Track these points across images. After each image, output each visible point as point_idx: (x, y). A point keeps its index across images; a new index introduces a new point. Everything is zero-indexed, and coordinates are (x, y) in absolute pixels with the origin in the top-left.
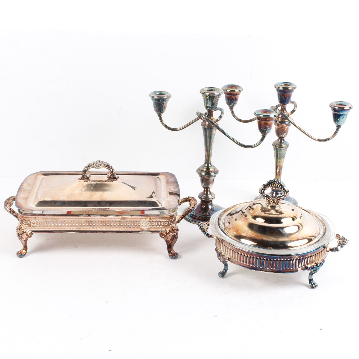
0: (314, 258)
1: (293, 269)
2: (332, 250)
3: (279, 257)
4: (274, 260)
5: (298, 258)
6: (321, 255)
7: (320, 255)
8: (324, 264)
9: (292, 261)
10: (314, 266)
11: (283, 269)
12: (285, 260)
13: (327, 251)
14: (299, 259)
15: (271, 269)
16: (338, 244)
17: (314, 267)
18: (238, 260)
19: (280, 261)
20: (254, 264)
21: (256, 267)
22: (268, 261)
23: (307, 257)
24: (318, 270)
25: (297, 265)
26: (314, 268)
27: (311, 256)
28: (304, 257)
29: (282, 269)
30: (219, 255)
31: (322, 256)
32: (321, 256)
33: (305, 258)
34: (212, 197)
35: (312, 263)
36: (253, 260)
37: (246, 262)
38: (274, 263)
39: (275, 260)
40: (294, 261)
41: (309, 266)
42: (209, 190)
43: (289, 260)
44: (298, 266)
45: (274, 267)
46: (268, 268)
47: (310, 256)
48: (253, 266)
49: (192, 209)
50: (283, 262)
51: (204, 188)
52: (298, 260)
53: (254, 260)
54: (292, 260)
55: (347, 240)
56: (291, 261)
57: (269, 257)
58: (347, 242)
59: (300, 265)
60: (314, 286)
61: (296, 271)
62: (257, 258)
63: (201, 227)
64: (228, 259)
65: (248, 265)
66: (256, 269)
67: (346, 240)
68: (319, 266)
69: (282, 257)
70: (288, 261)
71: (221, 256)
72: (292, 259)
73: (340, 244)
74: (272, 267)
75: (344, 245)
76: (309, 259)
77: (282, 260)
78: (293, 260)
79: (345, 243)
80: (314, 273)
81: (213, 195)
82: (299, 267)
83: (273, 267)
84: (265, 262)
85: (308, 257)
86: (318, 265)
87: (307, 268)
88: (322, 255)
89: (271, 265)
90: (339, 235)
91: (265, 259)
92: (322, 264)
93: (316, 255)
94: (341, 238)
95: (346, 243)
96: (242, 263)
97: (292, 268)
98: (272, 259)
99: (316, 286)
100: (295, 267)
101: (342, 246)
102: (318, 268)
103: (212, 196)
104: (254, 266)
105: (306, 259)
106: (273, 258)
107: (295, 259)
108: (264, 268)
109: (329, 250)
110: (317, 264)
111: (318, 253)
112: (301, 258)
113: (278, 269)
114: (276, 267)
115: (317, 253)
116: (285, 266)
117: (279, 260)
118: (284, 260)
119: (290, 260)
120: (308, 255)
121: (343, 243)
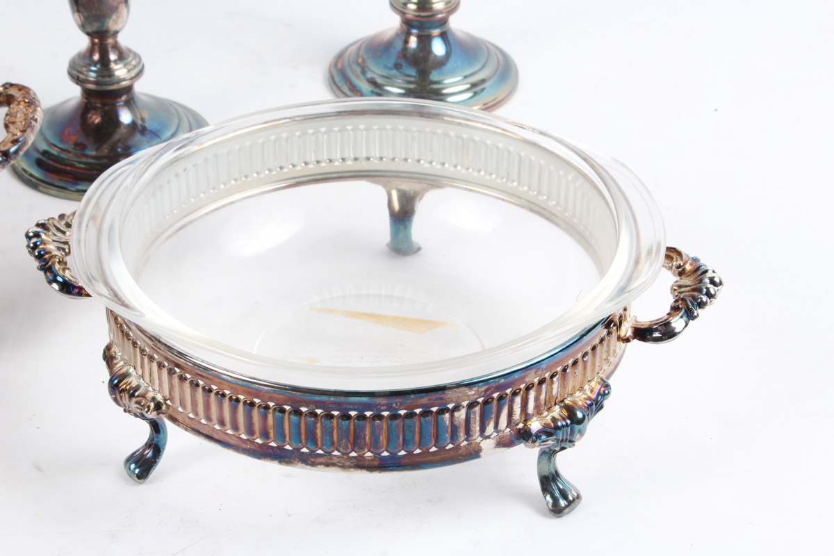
0: (555, 386)
1: (458, 447)
2: (642, 334)
3: (383, 401)
4: (361, 417)
5: (480, 400)
6: (594, 364)
7: (585, 368)
8: (606, 403)
9: (452, 416)
10: (559, 424)
11: (410, 453)
12: (418, 411)
13: (619, 338)
14: (486, 403)
15: (353, 454)
16: (670, 300)
17: (557, 428)
18: (196, 414)
19: (395, 417)
20: (272, 435)
21: (280, 448)
22: (335, 421)
23: (522, 386)
24: (578, 436)
25: (476, 427)
26: (560, 433)
27: (541, 382)
28: (508, 391)
29: (402, 453)
30: (117, 386)
31: (597, 369)
32: (593, 370)
33: (515, 394)
34: (129, 71)
35: (549, 409)
36: (265, 418)
37: (236, 428)
38: (363, 428)
39: (368, 414)
40: (461, 415)
41: (535, 426)
42: (110, 41)
43: (434, 409)
44: (483, 430)
45: (366, 445)
46: (336, 453)
47: (536, 380)
48: (265, 446)
49: (13, 150)
50: (408, 421)
51: (88, 34)
52: (477, 409)
53: (270, 418)
54: (448, 410)
55: (717, 280)
56: (447, 415)
57: (338, 406)
58: (712, 289)
59: (490, 429)
60: (563, 503)
61: (474, 453)
62: (283, 411)
63: (36, 246)
64: (152, 405)
65: (244, 436)
66: (280, 456)
67: (712, 282)
68: (580, 422)
69: (398, 400)
70: (430, 418)
71: (123, 391)
72: (451, 406)
73: (683, 300)
74: (357, 443)
75: (701, 305)
76: (532, 394)
77: (402, 412)
78: (457, 408)
79: (705, 299)
80: (563, 449)
81: (134, 63)
82: (488, 437)
83: (362, 448)
84: (319, 425)
85: (528, 389)
86: (580, 415)
87: (524, 435)
88: (597, 364)
89: (351, 439)
90: (679, 253)
91: (319, 411)
92: (596, 405)
93: (564, 370)
94: (688, 267)
95: (710, 295)
96: (217, 427)
97: (450, 446)
98: (353, 413)
99: (570, 503)
100: (466, 440)
101: (690, 315)
102: (580, 431)
103: (131, 67)
104: (273, 444)
105: (518, 400)
106: (355, 406)
107: (465, 403)
108: (320, 452)
109: (629, 333)
110: (571, 411)
111: (575, 363)
112: (495, 395)
113: (385, 454)
114: (375, 446)
115: (570, 362)
116: (417, 437)
117: (386, 414)
118: (411, 415)
119: (442, 411)
120: (527, 380)
121: (694, 298)
